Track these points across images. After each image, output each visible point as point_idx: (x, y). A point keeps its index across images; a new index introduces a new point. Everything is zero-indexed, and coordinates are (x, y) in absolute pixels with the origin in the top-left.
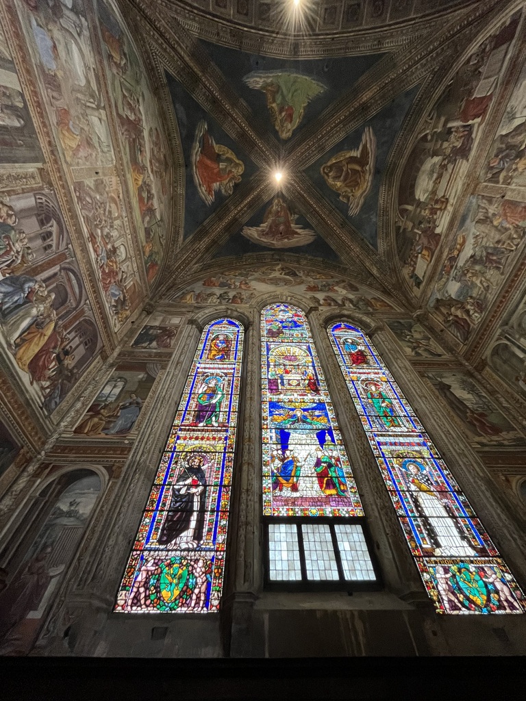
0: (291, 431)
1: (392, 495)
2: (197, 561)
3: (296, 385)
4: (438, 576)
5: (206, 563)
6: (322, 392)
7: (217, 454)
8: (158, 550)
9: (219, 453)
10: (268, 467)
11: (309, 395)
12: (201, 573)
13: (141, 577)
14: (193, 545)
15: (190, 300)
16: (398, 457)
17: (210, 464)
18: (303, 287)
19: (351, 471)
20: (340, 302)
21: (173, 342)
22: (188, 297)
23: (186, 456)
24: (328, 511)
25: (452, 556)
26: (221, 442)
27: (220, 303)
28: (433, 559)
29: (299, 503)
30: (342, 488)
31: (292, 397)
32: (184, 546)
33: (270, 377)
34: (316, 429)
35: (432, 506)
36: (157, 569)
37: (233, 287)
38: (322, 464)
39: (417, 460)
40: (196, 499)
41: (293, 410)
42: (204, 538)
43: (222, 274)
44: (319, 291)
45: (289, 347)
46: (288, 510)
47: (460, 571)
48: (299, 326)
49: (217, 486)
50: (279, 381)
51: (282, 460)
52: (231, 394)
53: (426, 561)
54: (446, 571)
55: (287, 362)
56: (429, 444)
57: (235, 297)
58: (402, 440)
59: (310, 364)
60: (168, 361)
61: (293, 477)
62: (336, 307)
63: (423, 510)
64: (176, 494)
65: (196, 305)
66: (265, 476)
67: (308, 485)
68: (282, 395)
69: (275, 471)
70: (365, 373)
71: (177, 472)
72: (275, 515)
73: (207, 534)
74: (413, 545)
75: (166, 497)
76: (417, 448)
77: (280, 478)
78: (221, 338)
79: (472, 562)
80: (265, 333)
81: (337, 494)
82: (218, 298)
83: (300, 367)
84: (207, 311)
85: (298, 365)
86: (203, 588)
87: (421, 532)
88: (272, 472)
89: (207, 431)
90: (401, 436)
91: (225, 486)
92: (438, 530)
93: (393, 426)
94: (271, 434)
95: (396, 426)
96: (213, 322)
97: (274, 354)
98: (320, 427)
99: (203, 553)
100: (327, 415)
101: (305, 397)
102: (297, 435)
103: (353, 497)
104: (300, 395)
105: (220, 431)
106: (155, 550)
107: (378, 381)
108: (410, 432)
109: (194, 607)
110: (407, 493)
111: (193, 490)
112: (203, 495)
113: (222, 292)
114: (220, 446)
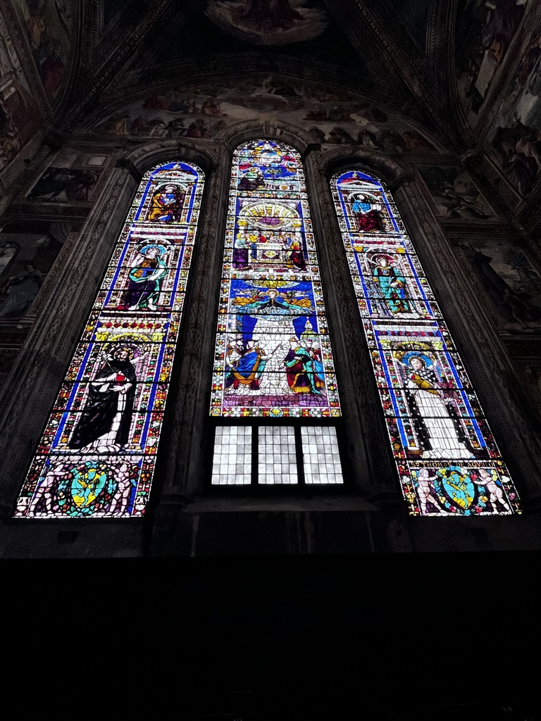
0: (259, 317)
1: (382, 393)
2: (119, 466)
3: (274, 258)
4: (420, 479)
5: (131, 467)
6: (309, 268)
7: (153, 345)
8: (70, 454)
9: (155, 343)
10: (222, 361)
11: (290, 270)
12: (123, 478)
13: (48, 482)
14: (115, 449)
15: (121, 129)
16: (400, 348)
17: (143, 357)
18: (302, 114)
19: (333, 365)
20: (355, 138)
21: (91, 193)
22: (119, 125)
23: (109, 347)
24: (295, 411)
25: (441, 459)
26: (160, 330)
27: (169, 137)
28: (418, 462)
29: (259, 402)
30: (318, 385)
31: (266, 273)
32: (102, 450)
33: (236, 246)
34: (294, 315)
35: (431, 405)
36: (68, 475)
37: (191, 111)
38: (296, 358)
39: (425, 352)
40: (120, 397)
41: (264, 290)
42: (130, 441)
43: (175, 89)
44: (325, 120)
45: (270, 205)
46: (243, 410)
47: (448, 474)
48: (289, 175)
49: (150, 382)
50: (250, 252)
51: (242, 353)
52: (178, 269)
53: (410, 463)
54: (431, 474)
55: (264, 226)
56: (445, 334)
57: (192, 126)
58: (409, 329)
59: (298, 229)
60: (84, 220)
61: (255, 372)
62: (348, 145)
63: (418, 409)
64: (94, 393)
65: (130, 138)
66: (216, 371)
67: (273, 382)
68: (251, 271)
69: (231, 366)
70: (375, 243)
71: (96, 366)
72: (225, 415)
73: (134, 437)
74: (397, 447)
75: (80, 396)
76: (427, 339)
77: (236, 374)
78: (169, 190)
79: (465, 465)
80: (236, 184)
81: (310, 392)
82: (165, 129)
83: (283, 233)
84: (147, 148)
85: (280, 231)
86: (126, 494)
87: (410, 434)
88: (227, 366)
89: (141, 316)
90: (409, 324)
91: (161, 383)
92: (432, 432)
93: (400, 311)
94: (230, 321)
95: (405, 312)
96: (158, 167)
97: (247, 214)
98: (300, 313)
99: (128, 458)
100: (311, 297)
101: (285, 274)
102: (266, 322)
103: (331, 395)
104: (278, 271)
105: (159, 316)
106: (65, 455)
107: (391, 254)
108: (422, 319)
109: (113, 512)
110: (402, 391)
111: (117, 388)
112: (131, 394)
113: (172, 119)
114: (158, 335)
